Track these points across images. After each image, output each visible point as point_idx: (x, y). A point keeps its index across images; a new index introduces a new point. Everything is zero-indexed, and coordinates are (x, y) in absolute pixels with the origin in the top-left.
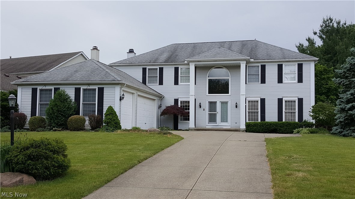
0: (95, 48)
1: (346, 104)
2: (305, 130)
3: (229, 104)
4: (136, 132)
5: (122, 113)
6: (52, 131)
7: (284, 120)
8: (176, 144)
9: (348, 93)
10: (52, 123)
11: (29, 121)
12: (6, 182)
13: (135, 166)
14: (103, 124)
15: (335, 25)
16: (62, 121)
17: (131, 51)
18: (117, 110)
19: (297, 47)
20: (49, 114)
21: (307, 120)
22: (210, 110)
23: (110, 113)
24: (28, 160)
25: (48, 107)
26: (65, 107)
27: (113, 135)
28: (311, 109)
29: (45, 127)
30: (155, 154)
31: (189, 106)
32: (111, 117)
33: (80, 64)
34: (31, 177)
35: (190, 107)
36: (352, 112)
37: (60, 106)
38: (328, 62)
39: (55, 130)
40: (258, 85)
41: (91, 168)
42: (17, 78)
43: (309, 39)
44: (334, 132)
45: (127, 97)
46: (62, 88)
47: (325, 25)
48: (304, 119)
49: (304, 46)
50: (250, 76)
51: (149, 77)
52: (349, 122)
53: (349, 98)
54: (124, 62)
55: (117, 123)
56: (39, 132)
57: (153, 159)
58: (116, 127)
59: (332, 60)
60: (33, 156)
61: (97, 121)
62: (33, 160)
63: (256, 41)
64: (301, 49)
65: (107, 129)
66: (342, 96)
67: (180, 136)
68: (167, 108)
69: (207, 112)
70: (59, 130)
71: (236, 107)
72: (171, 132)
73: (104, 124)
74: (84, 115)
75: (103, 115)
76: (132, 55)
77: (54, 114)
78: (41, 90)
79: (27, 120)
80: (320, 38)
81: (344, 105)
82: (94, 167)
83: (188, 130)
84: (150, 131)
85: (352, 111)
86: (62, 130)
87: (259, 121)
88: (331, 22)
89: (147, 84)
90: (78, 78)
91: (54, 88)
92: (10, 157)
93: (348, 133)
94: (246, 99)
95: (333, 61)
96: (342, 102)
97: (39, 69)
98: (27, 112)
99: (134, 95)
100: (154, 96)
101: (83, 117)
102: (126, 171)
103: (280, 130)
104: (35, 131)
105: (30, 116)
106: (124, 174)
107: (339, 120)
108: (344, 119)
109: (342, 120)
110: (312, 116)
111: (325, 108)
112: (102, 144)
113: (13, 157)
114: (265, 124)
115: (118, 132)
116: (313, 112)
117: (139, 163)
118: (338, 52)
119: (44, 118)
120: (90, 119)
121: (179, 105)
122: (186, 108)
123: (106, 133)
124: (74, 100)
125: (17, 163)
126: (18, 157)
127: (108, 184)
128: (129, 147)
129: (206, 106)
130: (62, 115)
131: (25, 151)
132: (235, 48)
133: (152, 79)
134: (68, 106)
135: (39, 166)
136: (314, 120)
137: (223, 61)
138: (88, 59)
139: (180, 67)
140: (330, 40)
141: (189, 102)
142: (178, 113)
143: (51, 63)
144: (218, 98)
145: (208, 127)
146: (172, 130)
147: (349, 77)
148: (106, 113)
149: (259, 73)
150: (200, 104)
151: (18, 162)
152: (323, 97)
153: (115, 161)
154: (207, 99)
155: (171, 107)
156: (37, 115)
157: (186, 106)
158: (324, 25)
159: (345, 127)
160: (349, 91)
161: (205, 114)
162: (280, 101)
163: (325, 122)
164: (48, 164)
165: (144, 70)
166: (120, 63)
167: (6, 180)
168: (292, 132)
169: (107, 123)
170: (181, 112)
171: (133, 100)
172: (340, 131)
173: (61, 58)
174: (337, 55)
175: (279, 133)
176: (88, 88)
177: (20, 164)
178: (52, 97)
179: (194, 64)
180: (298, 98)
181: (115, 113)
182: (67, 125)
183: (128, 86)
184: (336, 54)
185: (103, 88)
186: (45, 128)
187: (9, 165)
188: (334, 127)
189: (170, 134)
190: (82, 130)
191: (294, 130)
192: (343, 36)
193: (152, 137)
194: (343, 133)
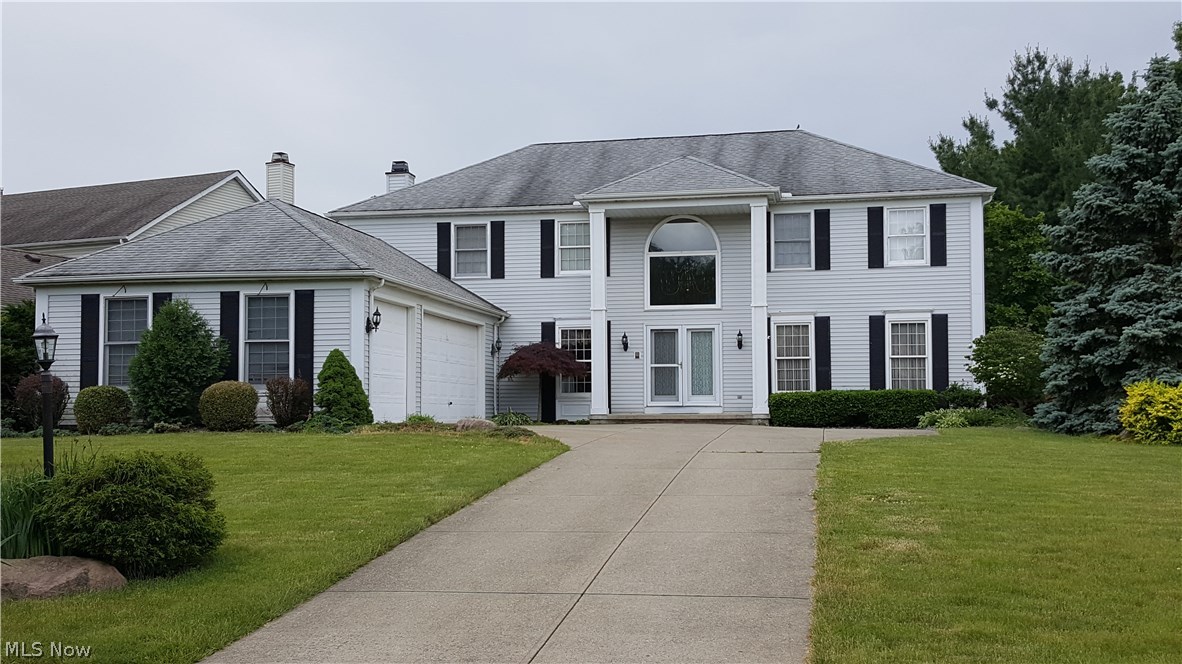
0: (281, 159)
1: (1075, 332)
2: (953, 415)
3: (717, 338)
4: (421, 431)
5: (373, 372)
6: (151, 433)
7: (889, 386)
8: (544, 465)
9: (1081, 297)
10: (151, 407)
11: (74, 401)
12: (39, 584)
13: (417, 533)
14: (313, 407)
15: (1055, 77)
16: (183, 401)
17: (400, 168)
18: (356, 362)
19: (934, 149)
20: (139, 380)
21: (960, 384)
22: (657, 358)
23: (337, 374)
24: (102, 517)
25: (136, 354)
26: (190, 357)
27: (348, 442)
28: (972, 350)
29: (127, 421)
30: (478, 498)
31: (589, 346)
32: (338, 385)
33: (235, 216)
34: (110, 568)
35: (592, 349)
36: (1092, 358)
37: (175, 353)
38: (1033, 196)
39: (161, 431)
40: (808, 274)
41: (287, 542)
42: (26, 260)
43: (973, 122)
44: (1041, 421)
45: (390, 320)
46: (179, 294)
47: (1023, 77)
48: (951, 381)
49: (956, 145)
50: (781, 245)
51: (458, 252)
52: (1084, 388)
53: (1083, 314)
54: (375, 206)
55: (358, 404)
56: (112, 438)
57: (473, 513)
58: (357, 416)
59: (1045, 189)
60: (116, 505)
61: (295, 398)
62: (116, 520)
63: (801, 131)
64: (946, 154)
65: (327, 425)
66: (1063, 308)
67: (558, 442)
68: (519, 354)
69: (647, 363)
70: (174, 431)
71: (740, 345)
72: (529, 428)
73: (317, 409)
74: (253, 379)
75: (312, 379)
76: (401, 181)
77: (157, 378)
78: (111, 302)
79: (69, 398)
80: (1007, 120)
81: (1070, 337)
82: (295, 539)
83: (587, 423)
84: (465, 427)
85: (1092, 354)
86: (183, 429)
87: (813, 388)
88: (1042, 67)
89: (452, 276)
90: (229, 260)
91: (154, 294)
92: (46, 512)
93: (1082, 424)
94: (769, 319)
95: (1047, 192)
96: (1063, 325)
97: (98, 230)
98: (69, 374)
99: (410, 312)
100: (473, 316)
101: (248, 386)
102: (391, 548)
103: (877, 416)
104: (97, 432)
105: (78, 384)
106: (387, 556)
107: (1053, 382)
108: (1069, 380)
109: (1062, 383)
110: (975, 371)
111: (1015, 346)
112: (315, 470)
113: (57, 510)
114: (830, 399)
115: (364, 432)
116: (978, 356)
117: (429, 523)
118: (1061, 164)
119: (123, 393)
120: (272, 393)
121: (557, 341)
122: (580, 353)
123: (324, 436)
124: (218, 333)
125: (69, 529)
126: (73, 509)
127: (340, 584)
128: (398, 478)
129: (644, 344)
130: (181, 380)
131: (90, 491)
132: (736, 156)
133: (469, 258)
134: (199, 351)
135: (133, 537)
136: (982, 384)
137: (696, 199)
138: (261, 200)
139: (558, 221)
140: (1038, 126)
141: (588, 332)
142: (553, 369)
143: (136, 210)
144: (683, 318)
145: (649, 412)
146: (535, 423)
147: (1084, 249)
148: (321, 373)
149: (809, 236)
150: (625, 336)
151: (72, 526)
152: (1014, 310)
153: (358, 519)
154: (646, 323)
155: (533, 349)
156: (100, 384)
157: (580, 346)
158: (1019, 76)
159: (1072, 403)
160: (1085, 291)
161: (639, 372)
162: (877, 324)
163: (1014, 389)
164: (160, 528)
165: (443, 231)
166: (364, 208)
167: (36, 580)
168: (913, 424)
169: (328, 405)
170: (564, 366)
171: (410, 327)
172: (1057, 417)
173: (167, 193)
174: (1059, 174)
175: (873, 427)
176: (264, 292)
177: (77, 530)
178: (146, 322)
179: (602, 209)
180: (933, 315)
181: (352, 371)
182: (198, 412)
183: (392, 286)
184: (1058, 171)
185: (313, 291)
186: (126, 424)
187: (43, 534)
188: (1039, 406)
189: (529, 434)
190: (248, 427)
191: (922, 417)
192: (1080, 111)
193: (471, 445)
194: (1067, 423)
